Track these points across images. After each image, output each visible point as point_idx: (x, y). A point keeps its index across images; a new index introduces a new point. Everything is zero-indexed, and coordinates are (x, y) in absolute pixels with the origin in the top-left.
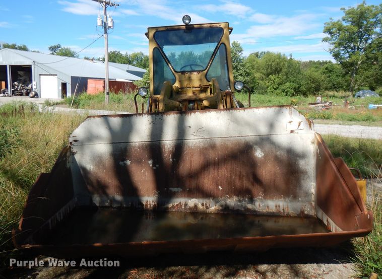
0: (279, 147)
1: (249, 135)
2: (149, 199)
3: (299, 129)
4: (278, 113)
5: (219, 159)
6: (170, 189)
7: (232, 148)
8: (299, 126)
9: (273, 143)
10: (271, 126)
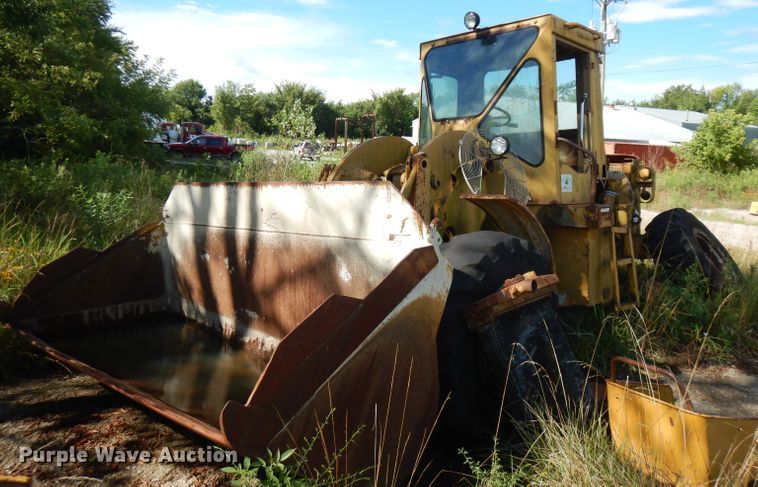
0: (372, 266)
1: (331, 233)
2: (228, 322)
3: (403, 233)
4: (370, 195)
5: (295, 273)
6: (247, 311)
7: (310, 256)
8: (402, 227)
9: (363, 256)
10: (361, 220)
